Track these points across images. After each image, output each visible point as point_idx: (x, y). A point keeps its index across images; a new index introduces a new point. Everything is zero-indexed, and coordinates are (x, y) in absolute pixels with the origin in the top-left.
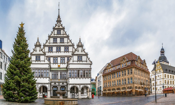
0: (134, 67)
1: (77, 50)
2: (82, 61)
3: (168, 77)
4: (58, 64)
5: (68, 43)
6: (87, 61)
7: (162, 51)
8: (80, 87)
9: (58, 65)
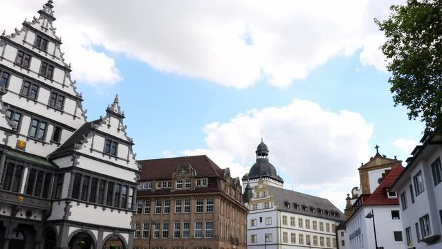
0: (220, 195)
1: (107, 123)
2: (117, 158)
3: (293, 223)
4: (18, 135)
5: (63, 85)
6: (128, 161)
7: (262, 150)
8: (100, 235)
9: (19, 142)
